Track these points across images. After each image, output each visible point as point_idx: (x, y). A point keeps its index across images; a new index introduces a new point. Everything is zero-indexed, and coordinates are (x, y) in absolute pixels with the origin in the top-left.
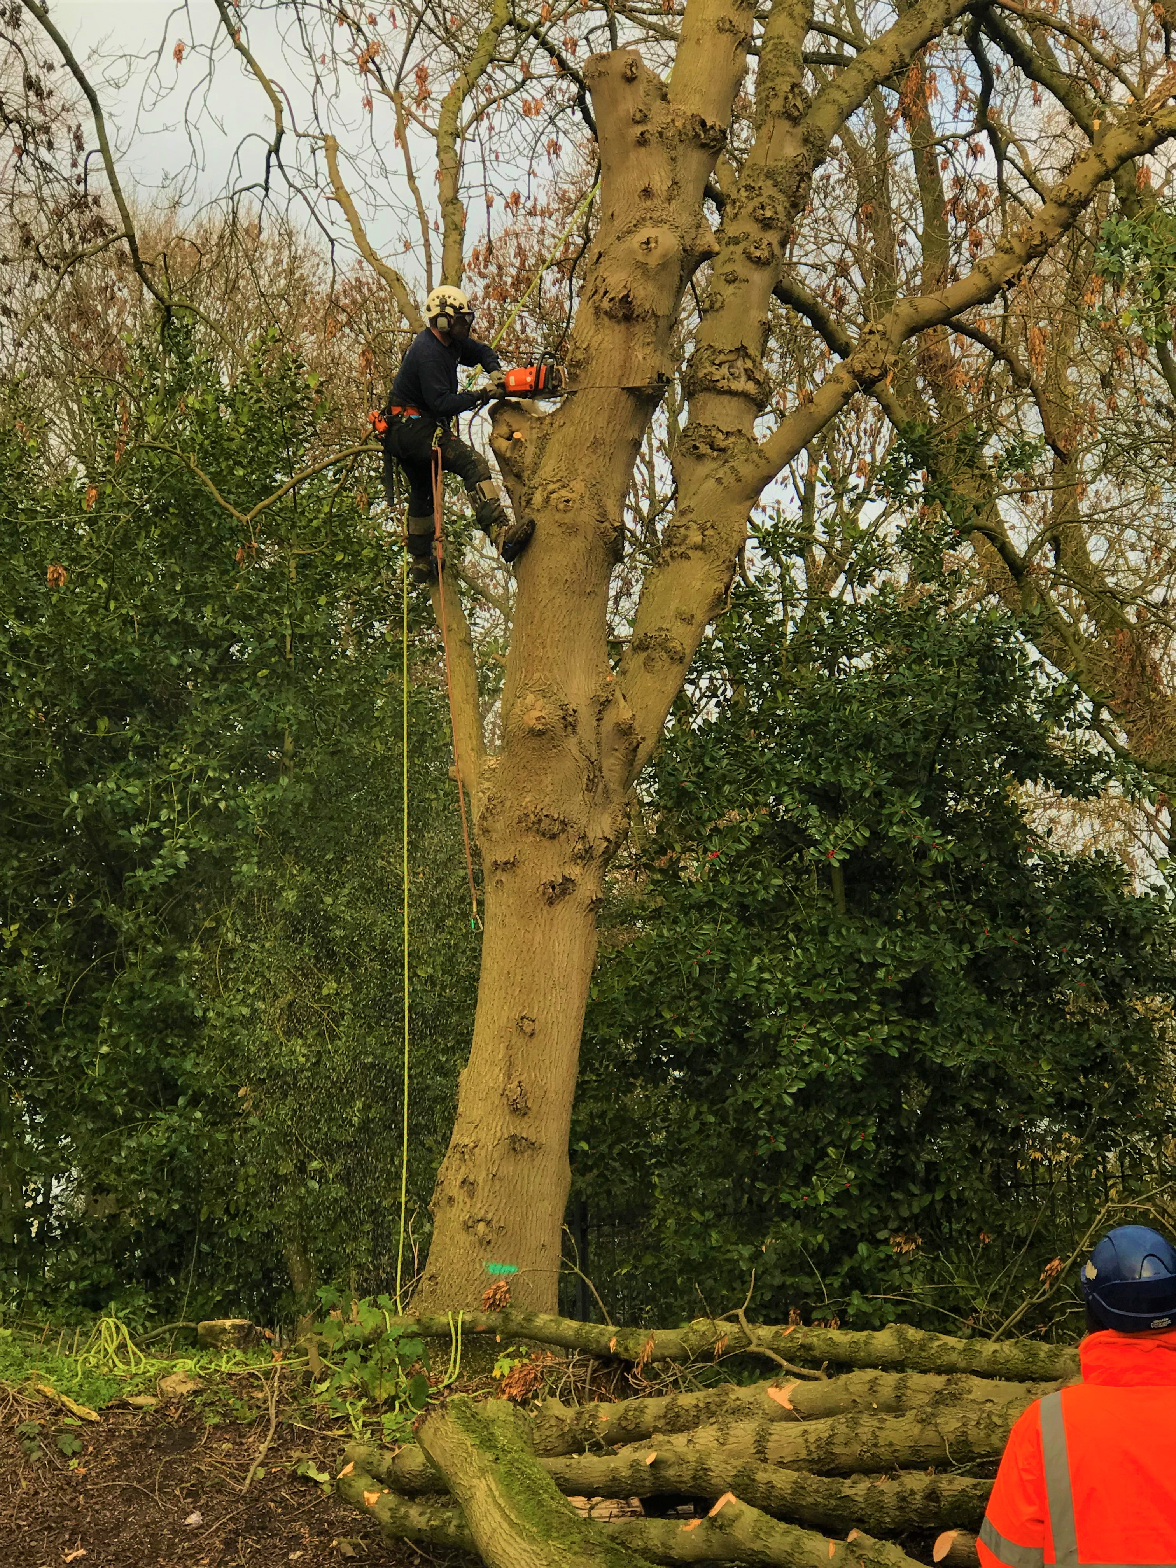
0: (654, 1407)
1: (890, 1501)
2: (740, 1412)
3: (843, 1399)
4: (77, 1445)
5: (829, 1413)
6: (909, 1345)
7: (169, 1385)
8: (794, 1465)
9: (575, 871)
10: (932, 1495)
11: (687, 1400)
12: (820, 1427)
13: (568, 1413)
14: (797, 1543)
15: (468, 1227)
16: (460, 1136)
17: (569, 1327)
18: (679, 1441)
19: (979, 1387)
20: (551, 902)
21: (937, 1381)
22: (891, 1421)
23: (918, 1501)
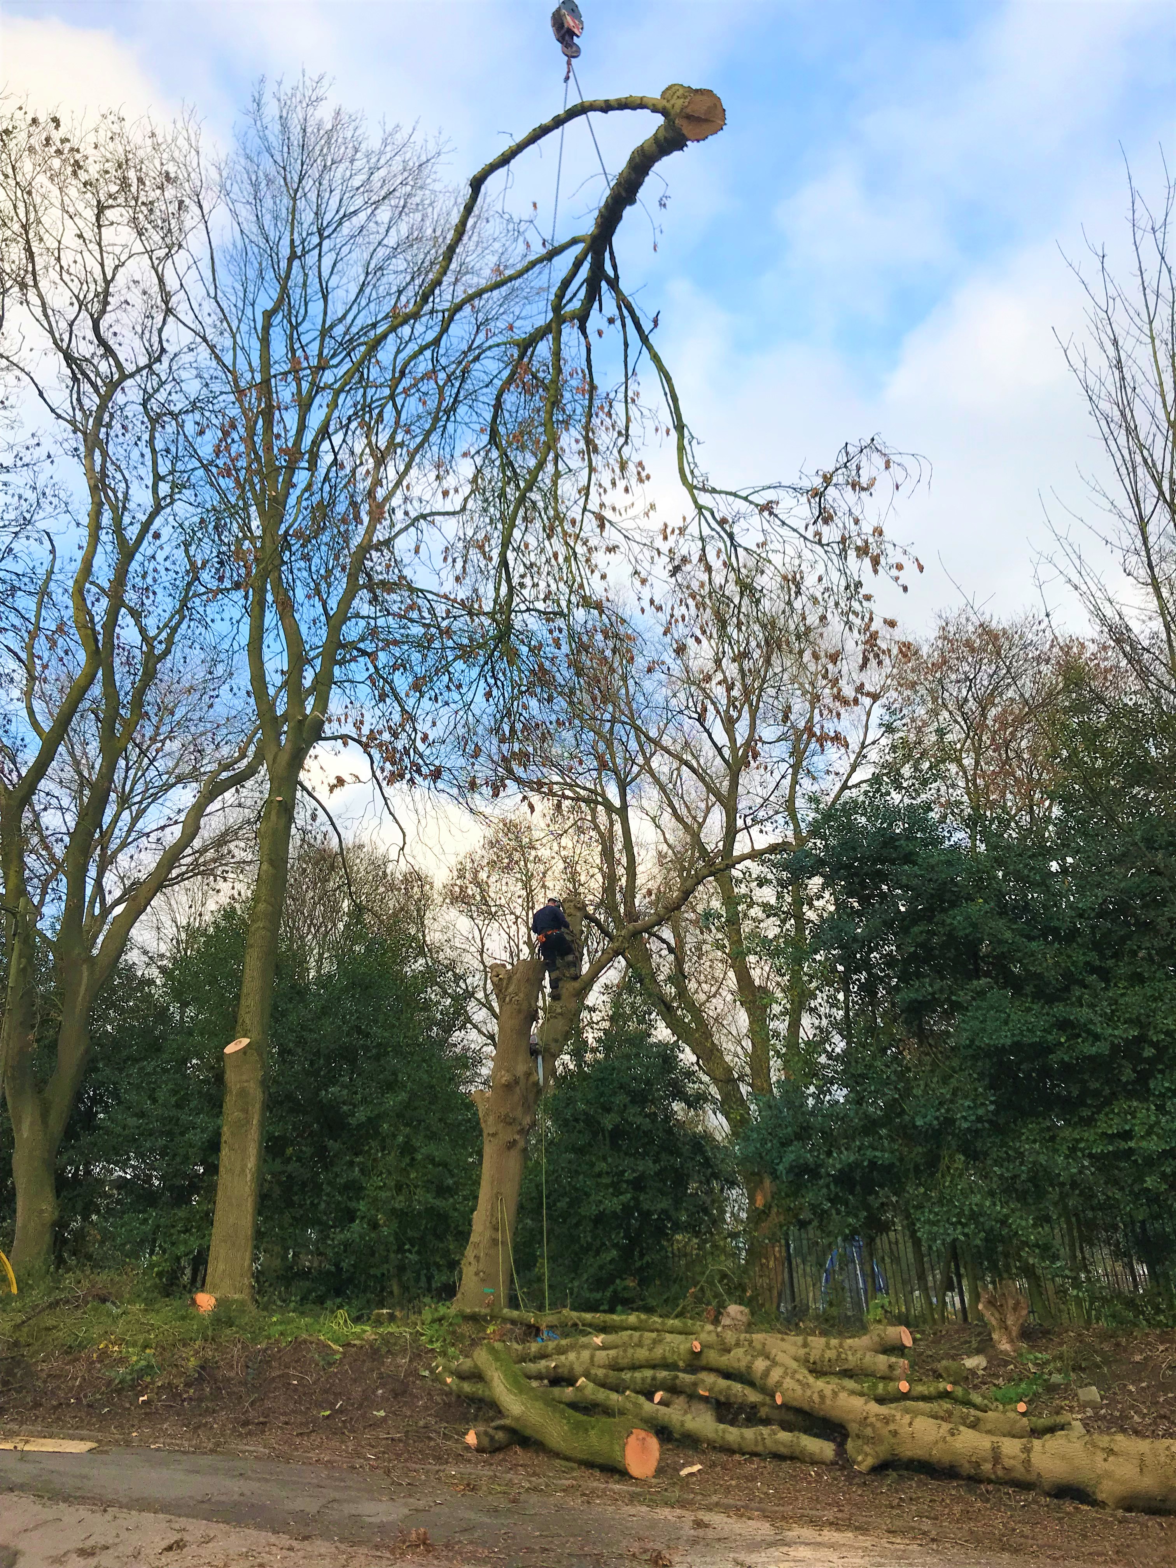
0: (551, 1345)
1: (639, 1381)
2: (585, 1347)
3: (620, 1342)
4: (332, 1360)
5: (616, 1347)
6: (641, 1321)
8: (603, 1367)
9: (517, 1137)
10: (654, 1378)
11: (564, 1342)
12: (612, 1353)
13: (519, 1347)
14: (608, 1397)
15: (477, 1274)
16: (474, 1238)
17: (515, 1314)
18: (563, 1357)
19: (669, 1337)
20: (509, 1148)
21: (654, 1335)
22: (639, 1350)
23: (649, 1381)
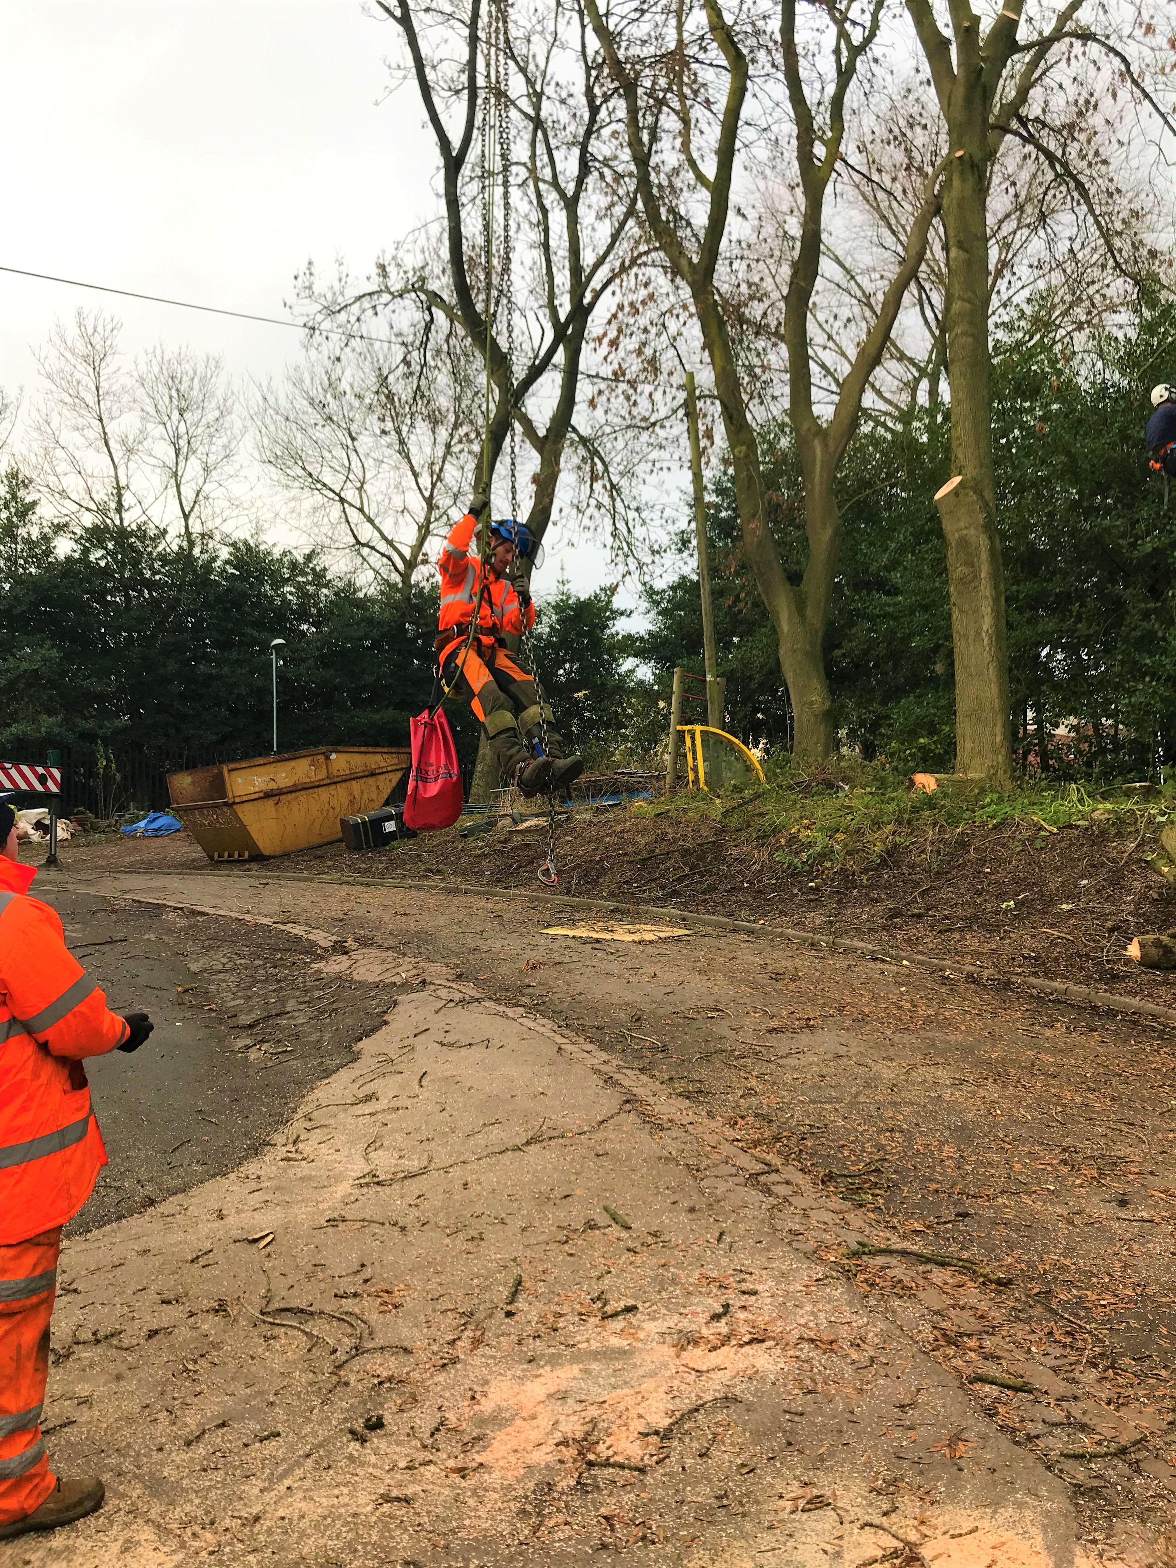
4: (1043, 844)
7: (1095, 815)
